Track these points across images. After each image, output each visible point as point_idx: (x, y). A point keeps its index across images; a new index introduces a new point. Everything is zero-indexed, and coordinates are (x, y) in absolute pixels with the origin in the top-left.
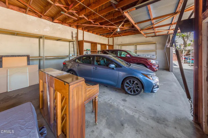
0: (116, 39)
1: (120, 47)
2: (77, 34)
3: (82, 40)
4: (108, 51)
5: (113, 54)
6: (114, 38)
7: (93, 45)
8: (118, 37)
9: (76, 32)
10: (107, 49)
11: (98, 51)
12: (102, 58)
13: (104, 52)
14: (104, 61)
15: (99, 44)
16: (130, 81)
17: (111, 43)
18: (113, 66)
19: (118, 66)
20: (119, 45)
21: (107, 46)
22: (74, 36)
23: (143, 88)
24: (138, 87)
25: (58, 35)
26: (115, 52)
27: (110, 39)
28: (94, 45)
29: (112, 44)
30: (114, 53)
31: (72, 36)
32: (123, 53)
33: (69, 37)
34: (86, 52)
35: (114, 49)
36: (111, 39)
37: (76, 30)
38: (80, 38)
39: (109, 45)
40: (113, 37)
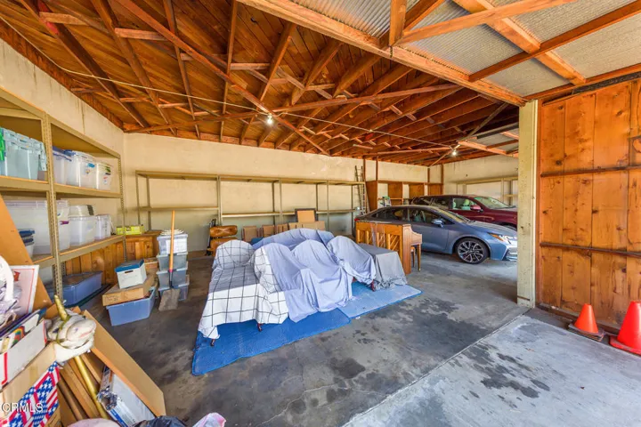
0: (448, 168)
1: (460, 187)
2: (364, 169)
3: (375, 179)
4: (428, 198)
5: (440, 206)
6: (445, 165)
7: (392, 187)
8: (457, 163)
9: (362, 165)
10: (426, 194)
11: (405, 200)
12: (417, 212)
13: (419, 201)
14: (422, 217)
15: (405, 183)
16: (467, 244)
17: (435, 179)
18: (439, 222)
19: (448, 222)
20: (458, 182)
21: (426, 187)
22: (359, 173)
23: (489, 256)
24: (481, 252)
25: (337, 176)
26: (445, 200)
27: (432, 168)
28: (395, 187)
29: (440, 182)
30: (444, 203)
31: (356, 175)
32: (467, 202)
33: (351, 178)
34: (381, 201)
35: (445, 193)
36: (435, 170)
37: (362, 160)
38: (370, 176)
39: (430, 185)
40: (441, 164)
